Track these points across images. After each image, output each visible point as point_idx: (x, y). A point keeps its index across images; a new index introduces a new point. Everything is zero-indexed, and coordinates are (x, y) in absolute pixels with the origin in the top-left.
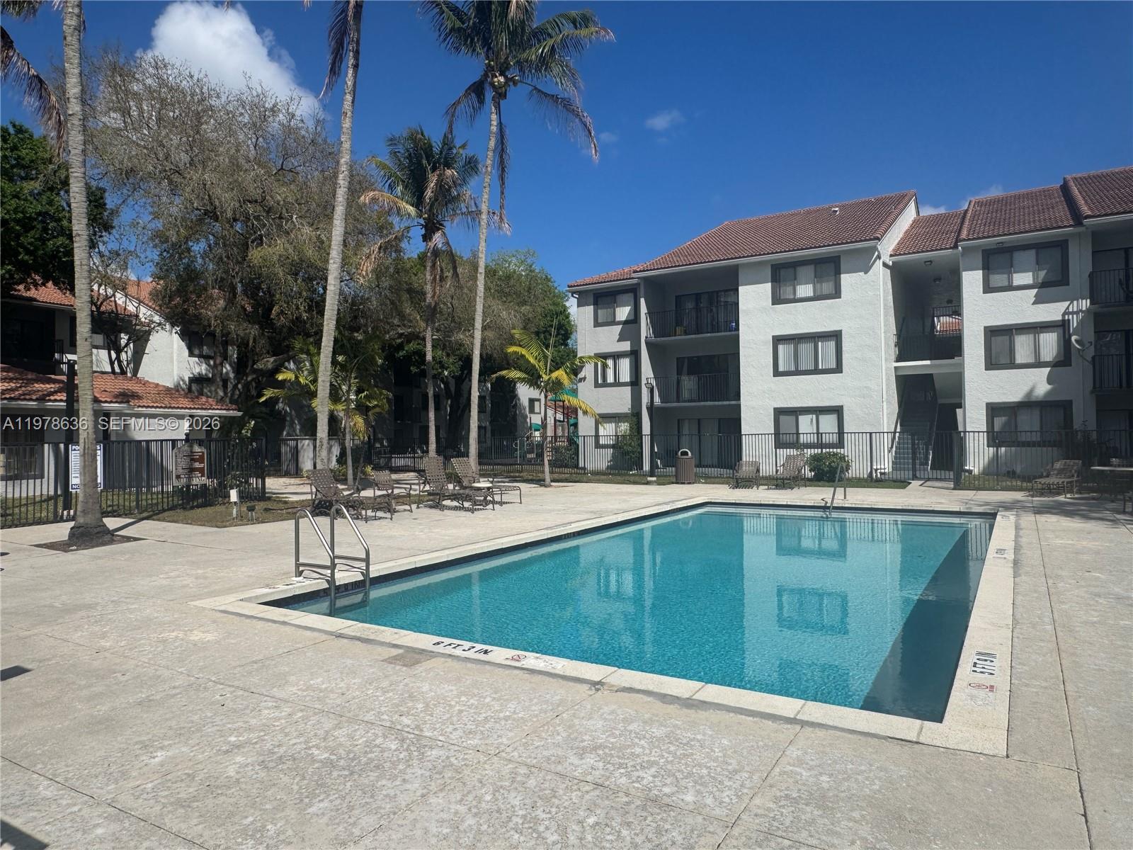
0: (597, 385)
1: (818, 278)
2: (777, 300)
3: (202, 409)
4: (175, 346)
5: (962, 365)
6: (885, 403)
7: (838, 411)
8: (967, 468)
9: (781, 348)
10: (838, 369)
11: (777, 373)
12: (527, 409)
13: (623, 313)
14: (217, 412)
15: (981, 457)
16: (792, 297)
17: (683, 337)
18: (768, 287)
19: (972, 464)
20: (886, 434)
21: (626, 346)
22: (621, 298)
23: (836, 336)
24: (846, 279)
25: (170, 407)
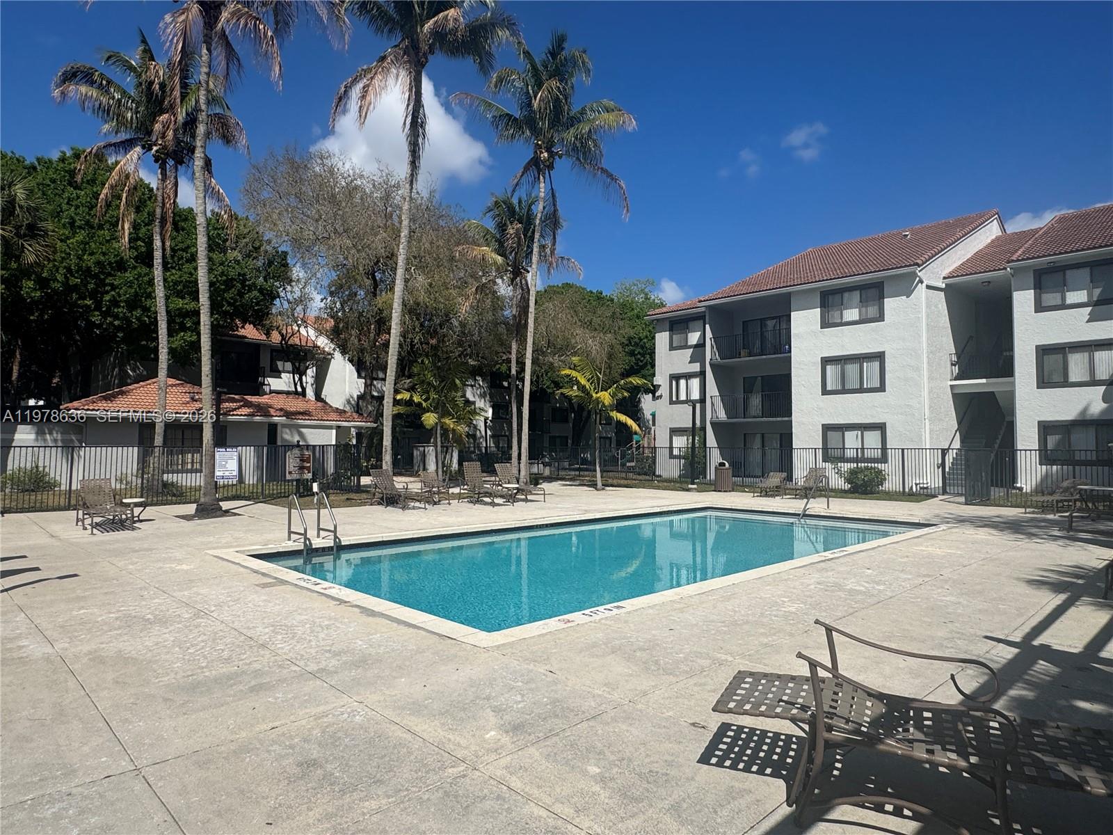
0: (671, 402)
1: (863, 302)
2: (825, 324)
3: (346, 421)
4: (348, 371)
5: (1013, 384)
6: (927, 420)
7: (881, 427)
8: (1019, 485)
9: (828, 367)
10: (882, 388)
11: (825, 392)
12: (651, 422)
13: (694, 338)
14: (358, 423)
15: (1034, 475)
16: (839, 321)
17: (748, 359)
18: (817, 312)
19: (1024, 481)
20: (928, 451)
21: (696, 367)
22: (691, 325)
23: (880, 357)
24: (890, 304)
25: (322, 420)
